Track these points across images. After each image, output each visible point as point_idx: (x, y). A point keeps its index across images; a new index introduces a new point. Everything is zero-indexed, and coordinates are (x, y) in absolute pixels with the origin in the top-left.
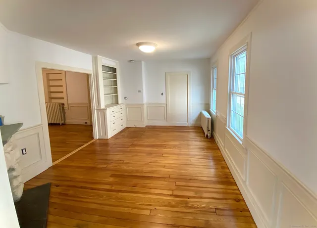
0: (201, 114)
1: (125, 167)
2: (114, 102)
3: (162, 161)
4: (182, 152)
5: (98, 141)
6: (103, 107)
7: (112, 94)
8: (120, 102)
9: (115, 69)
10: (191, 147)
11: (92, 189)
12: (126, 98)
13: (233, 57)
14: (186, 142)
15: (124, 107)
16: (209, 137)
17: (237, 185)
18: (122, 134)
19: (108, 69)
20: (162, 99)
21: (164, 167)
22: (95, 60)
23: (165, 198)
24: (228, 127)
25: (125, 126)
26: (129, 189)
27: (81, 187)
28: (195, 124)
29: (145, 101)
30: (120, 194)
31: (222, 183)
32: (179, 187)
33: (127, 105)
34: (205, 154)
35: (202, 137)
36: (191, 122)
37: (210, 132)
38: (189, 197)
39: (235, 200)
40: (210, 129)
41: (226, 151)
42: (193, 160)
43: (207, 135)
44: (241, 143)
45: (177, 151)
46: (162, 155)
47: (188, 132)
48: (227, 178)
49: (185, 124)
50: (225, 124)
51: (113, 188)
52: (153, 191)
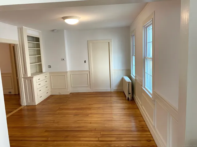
0: (123, 79)
1: (57, 125)
2: (38, 71)
3: (88, 119)
4: (105, 112)
5: (26, 108)
6: (29, 75)
7: (36, 63)
8: (44, 70)
9: (39, 38)
10: (114, 108)
11: (31, 141)
12: (50, 67)
13: (146, 28)
14: (109, 105)
15: (48, 75)
16: (130, 100)
17: (150, 132)
18: (48, 101)
19: (31, 39)
20: (86, 67)
21: (90, 123)
22: (21, 31)
23: (92, 142)
24: (144, 87)
25: (49, 94)
26: (62, 139)
27: (22, 140)
28: (117, 89)
29: (69, 69)
30: (55, 142)
31: (138, 131)
32: (103, 136)
33: (50, 73)
34: (126, 112)
35: (124, 100)
36: (114, 87)
37: (131, 95)
38: (111, 141)
39: (147, 140)
40: (131, 92)
41: (143, 108)
42: (115, 117)
43: (128, 98)
44: (151, 96)
45: (101, 111)
46: (87, 115)
47: (111, 96)
48: (143, 127)
49: (108, 89)
50: (142, 85)
51: (49, 139)
52: (82, 139)
